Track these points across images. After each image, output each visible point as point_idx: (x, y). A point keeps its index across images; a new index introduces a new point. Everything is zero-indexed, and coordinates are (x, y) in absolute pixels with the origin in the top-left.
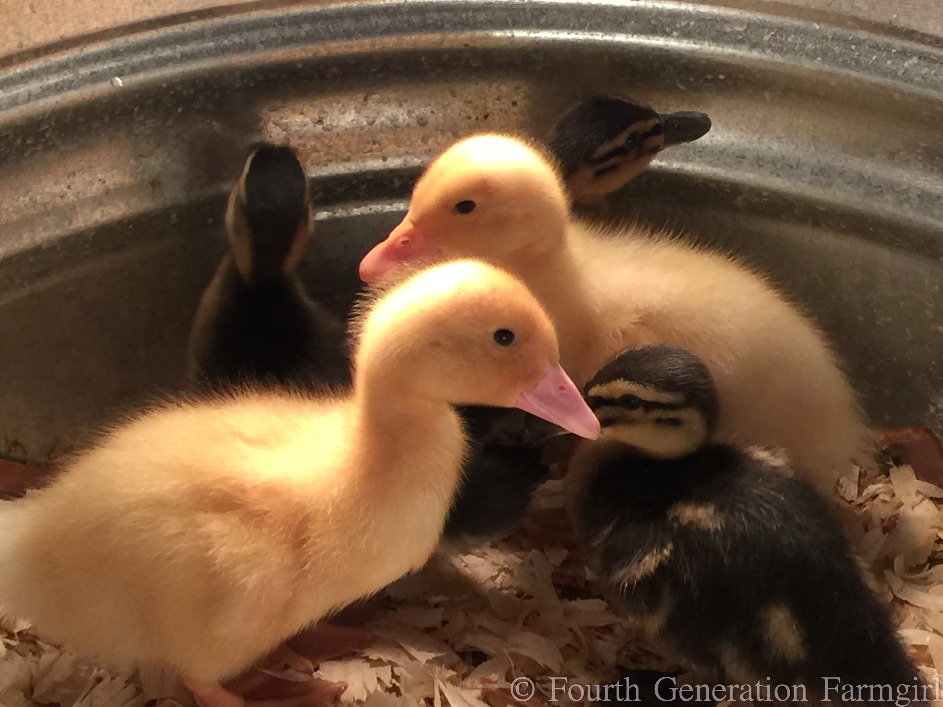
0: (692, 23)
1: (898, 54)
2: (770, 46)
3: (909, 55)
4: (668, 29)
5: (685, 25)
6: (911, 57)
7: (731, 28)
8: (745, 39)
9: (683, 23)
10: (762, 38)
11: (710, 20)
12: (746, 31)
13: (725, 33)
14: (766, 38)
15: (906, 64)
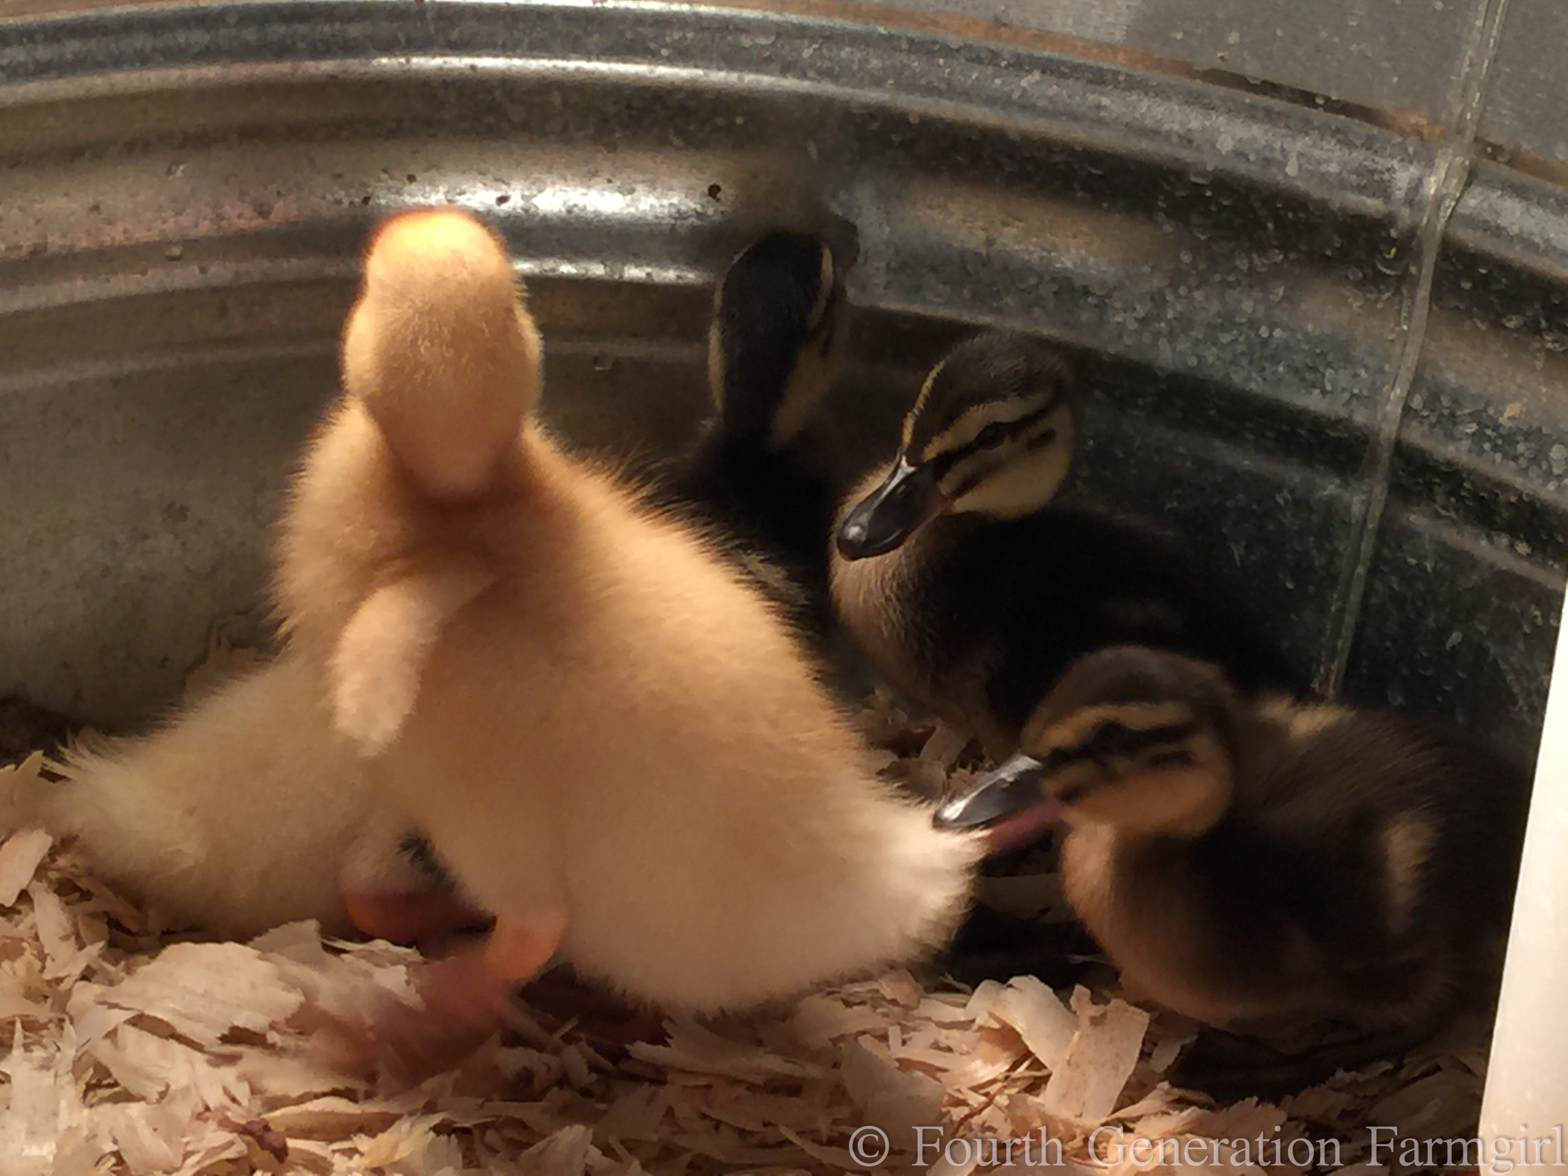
0: (690, 35)
1: (1011, 68)
2: (812, 66)
3: (1027, 68)
4: (652, 46)
5: (680, 39)
6: (1030, 72)
7: (752, 40)
8: (773, 57)
9: (677, 35)
10: (800, 54)
11: (718, 29)
12: (773, 44)
13: (743, 48)
14: (807, 53)
15: (1024, 83)
